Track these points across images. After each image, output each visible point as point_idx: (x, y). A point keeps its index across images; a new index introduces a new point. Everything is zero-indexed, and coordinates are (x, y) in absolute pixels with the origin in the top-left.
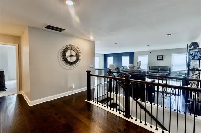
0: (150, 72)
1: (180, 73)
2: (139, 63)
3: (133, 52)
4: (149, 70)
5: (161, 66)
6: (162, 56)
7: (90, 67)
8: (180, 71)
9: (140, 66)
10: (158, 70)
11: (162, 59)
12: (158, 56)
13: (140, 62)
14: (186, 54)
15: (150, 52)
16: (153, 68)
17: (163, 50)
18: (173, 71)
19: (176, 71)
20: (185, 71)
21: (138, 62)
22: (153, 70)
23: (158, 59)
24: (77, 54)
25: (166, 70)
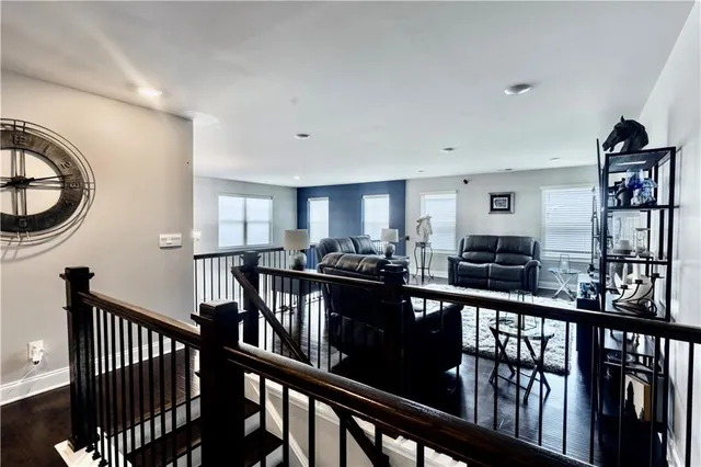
0: (464, 260)
1: (570, 264)
2: (424, 223)
3: (404, 181)
4: (462, 252)
5: (503, 238)
6: (508, 196)
7: (163, 244)
8: (571, 255)
9: (426, 236)
10: (493, 250)
11: (509, 209)
12: (493, 196)
13: (428, 218)
14: (593, 190)
15: (466, 182)
16: (476, 244)
17: (510, 173)
18: (547, 254)
19: (558, 255)
20: (590, 256)
21: (420, 221)
22: (474, 254)
23: (492, 210)
24: (63, 177)
25: (522, 253)
